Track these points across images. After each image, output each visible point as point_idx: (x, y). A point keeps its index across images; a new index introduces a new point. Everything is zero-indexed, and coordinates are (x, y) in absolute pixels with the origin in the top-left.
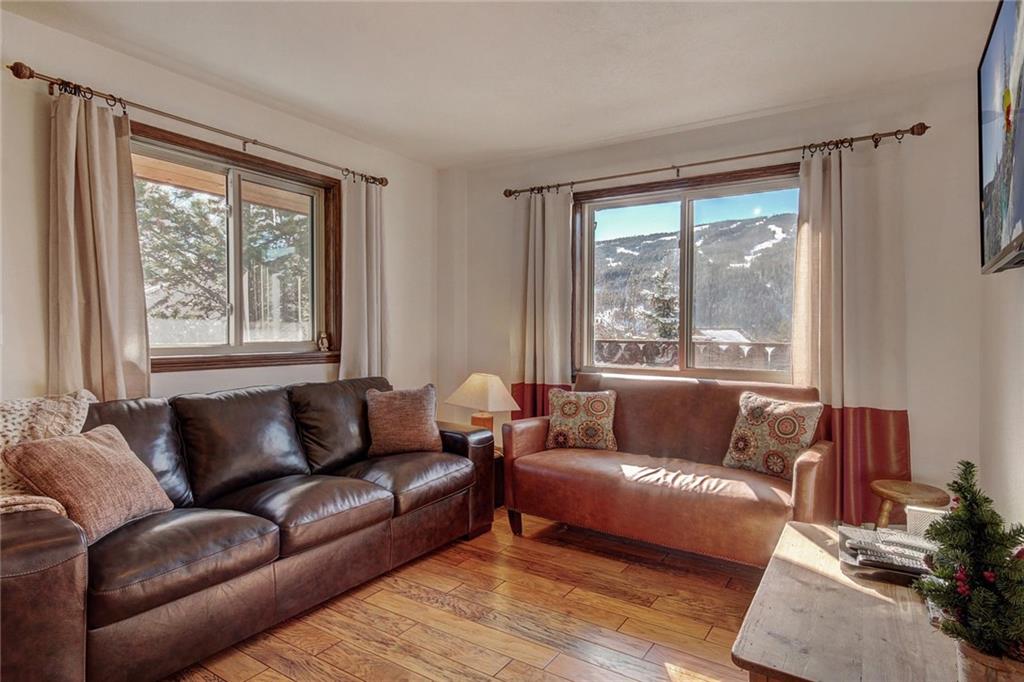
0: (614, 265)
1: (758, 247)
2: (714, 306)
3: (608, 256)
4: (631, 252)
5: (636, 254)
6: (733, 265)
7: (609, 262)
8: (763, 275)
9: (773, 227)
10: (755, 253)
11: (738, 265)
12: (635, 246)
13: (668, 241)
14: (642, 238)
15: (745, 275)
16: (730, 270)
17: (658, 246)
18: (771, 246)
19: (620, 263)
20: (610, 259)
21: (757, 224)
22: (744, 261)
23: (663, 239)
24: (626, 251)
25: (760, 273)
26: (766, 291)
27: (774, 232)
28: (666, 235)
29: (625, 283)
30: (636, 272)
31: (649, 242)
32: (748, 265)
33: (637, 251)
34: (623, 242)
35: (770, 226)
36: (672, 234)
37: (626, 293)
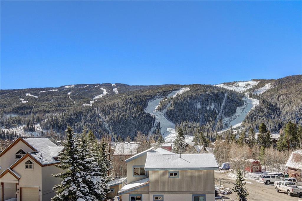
0: (24, 102)
1: (96, 97)
2: (76, 124)
3: (21, 98)
4: (34, 96)
5: (36, 97)
6: (85, 105)
7: (21, 101)
8: (98, 110)
9: (102, 88)
10: (95, 100)
11: (87, 105)
12: (36, 93)
13: (54, 92)
14: (40, 89)
15: (90, 110)
16: (84, 107)
17: (49, 94)
18: (102, 97)
19: (27, 102)
20: (22, 99)
21: (96, 86)
22: (89, 103)
23: (51, 90)
24: (31, 96)
25: (96, 109)
26: (99, 117)
27: (103, 91)
28: (53, 88)
29: (30, 112)
30: (36, 107)
31: (44, 91)
32: (91, 105)
33: (37, 96)
34: (29, 90)
35: (101, 88)
36: (56, 88)
37: (30, 117)
